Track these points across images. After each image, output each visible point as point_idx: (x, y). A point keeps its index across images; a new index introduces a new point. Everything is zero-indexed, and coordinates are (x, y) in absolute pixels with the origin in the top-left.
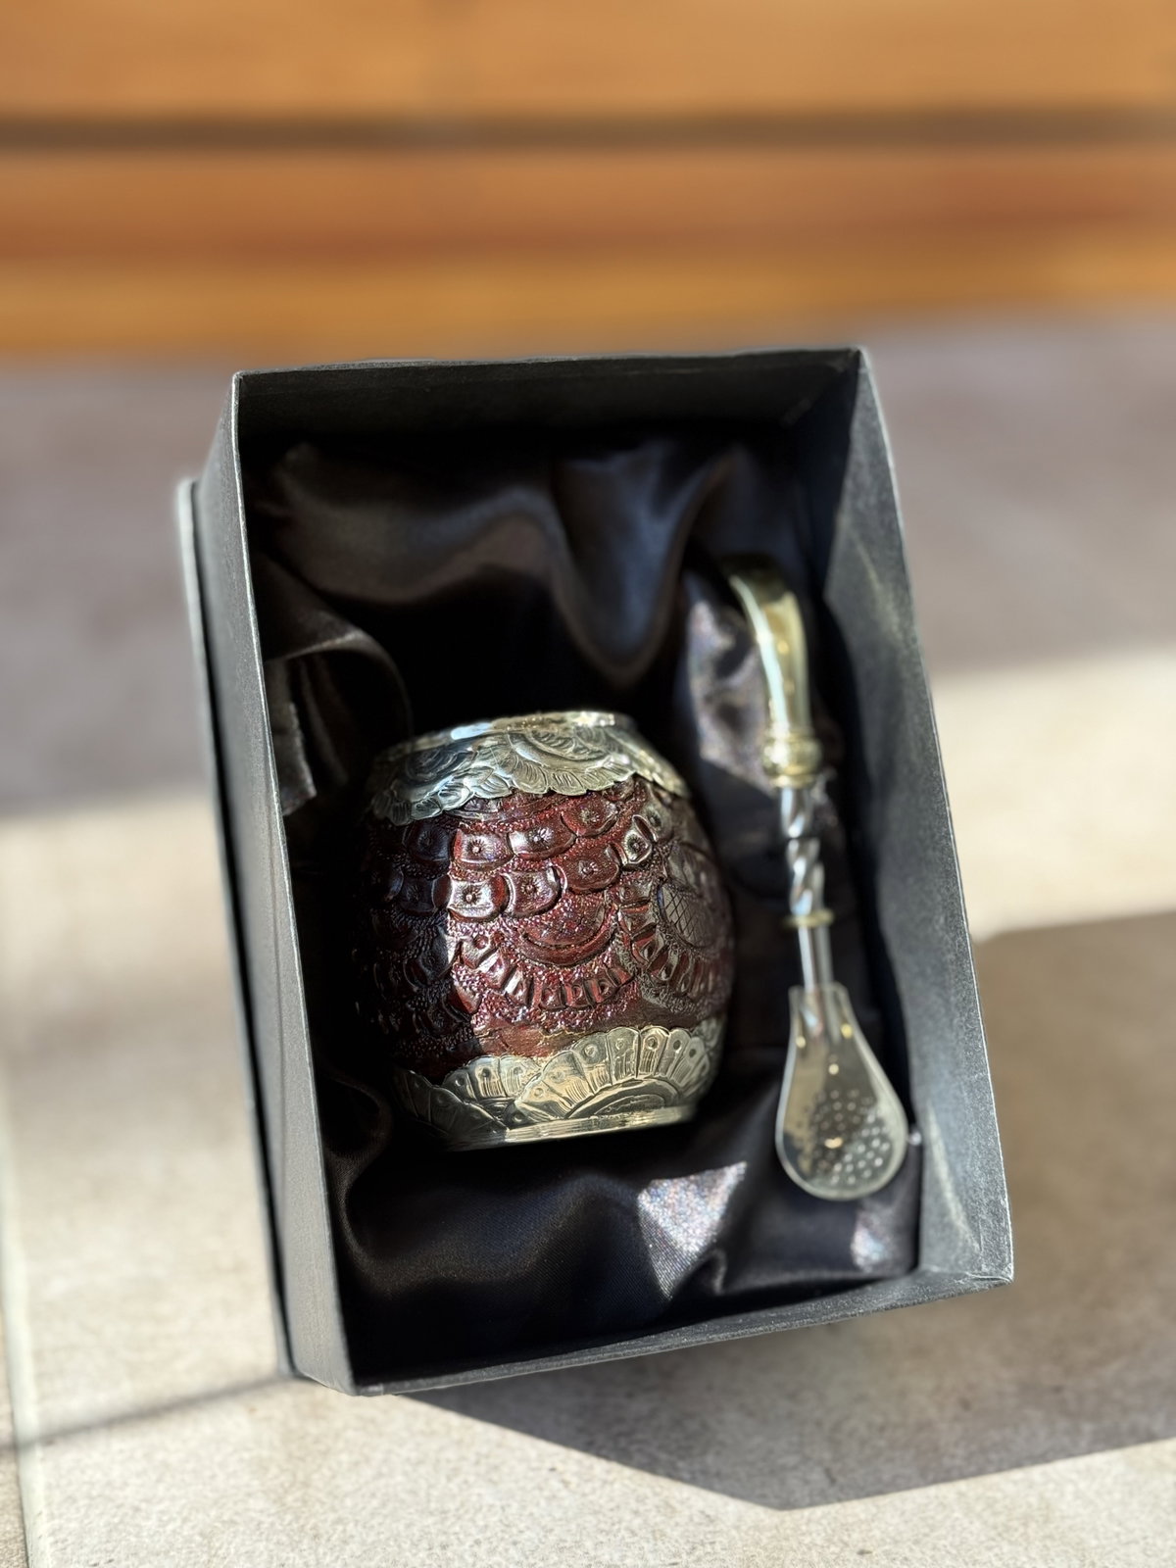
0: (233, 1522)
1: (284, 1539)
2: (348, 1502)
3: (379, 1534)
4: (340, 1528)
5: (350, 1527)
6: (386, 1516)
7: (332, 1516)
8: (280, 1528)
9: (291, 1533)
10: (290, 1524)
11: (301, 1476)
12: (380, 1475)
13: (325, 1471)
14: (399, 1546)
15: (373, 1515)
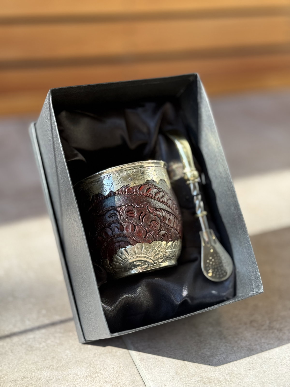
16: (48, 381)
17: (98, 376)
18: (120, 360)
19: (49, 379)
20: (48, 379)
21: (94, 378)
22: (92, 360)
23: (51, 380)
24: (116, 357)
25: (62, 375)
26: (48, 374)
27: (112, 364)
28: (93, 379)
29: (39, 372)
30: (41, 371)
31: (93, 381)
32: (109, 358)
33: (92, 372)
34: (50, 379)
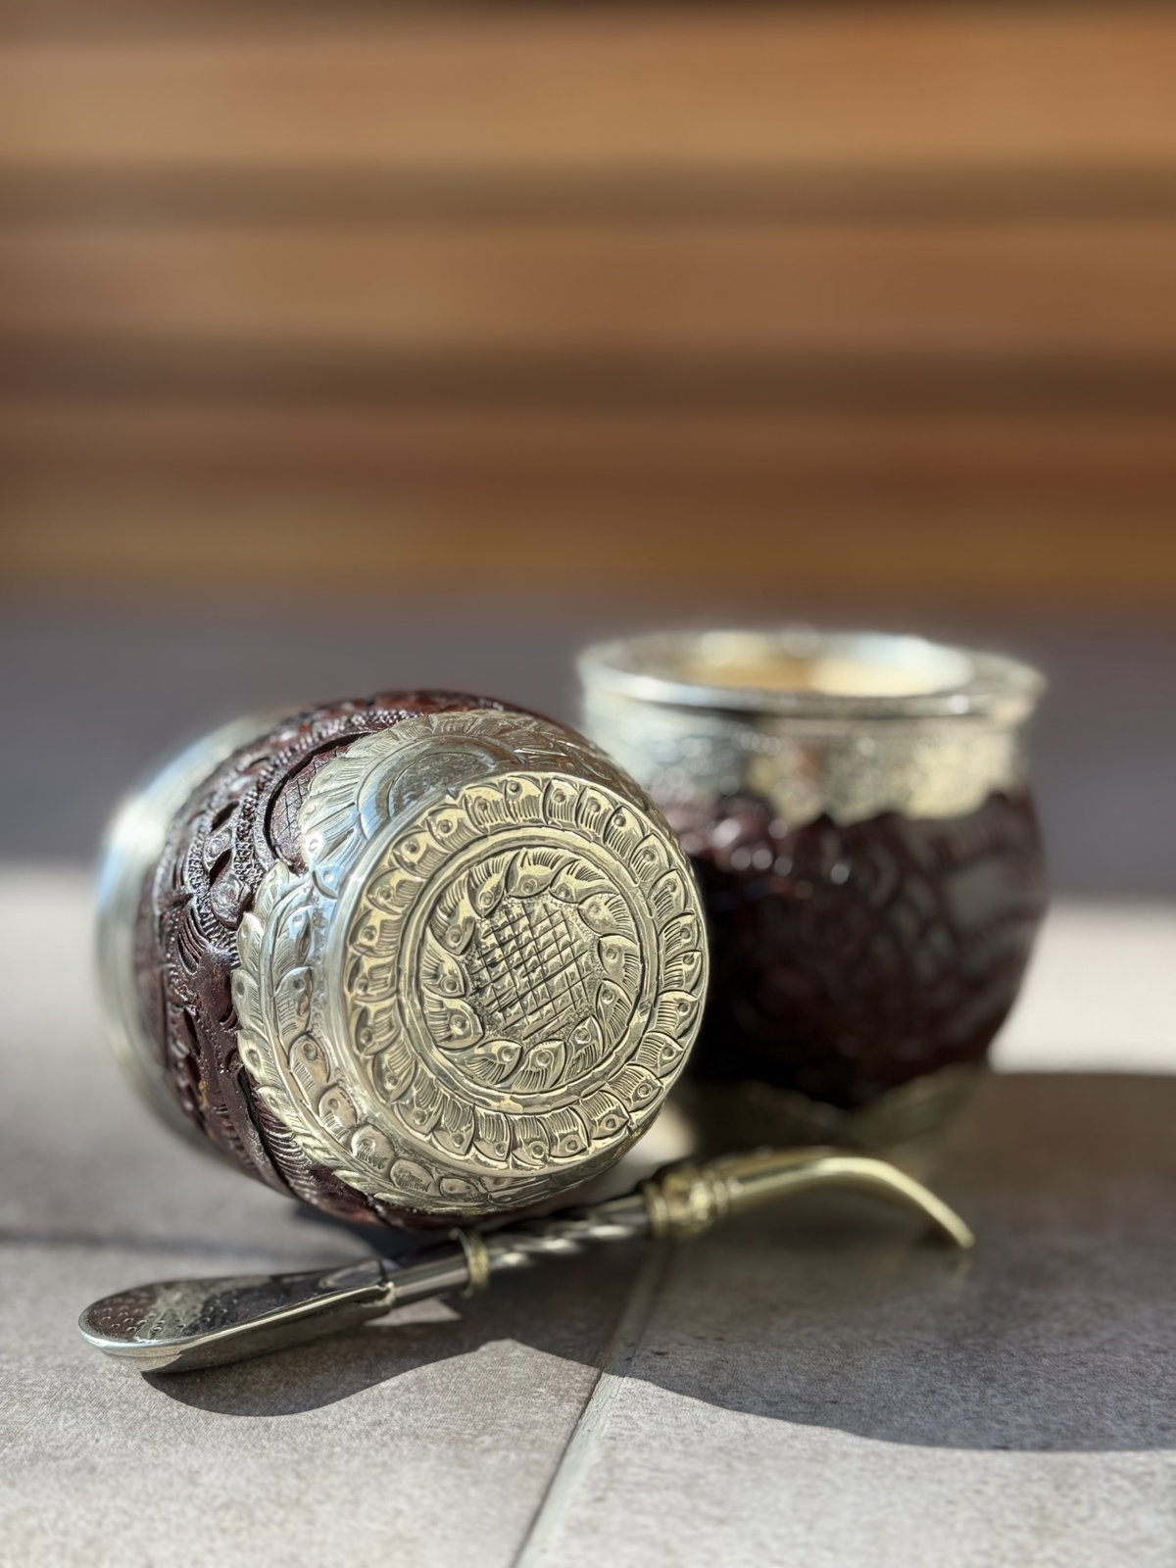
0: (885, 1343)
1: (946, 1372)
2: (1045, 1361)
3: (1075, 1396)
4: (1024, 1380)
5: (1041, 1383)
6: (1093, 1385)
7: (1018, 1368)
8: (945, 1362)
9: (957, 1369)
10: (960, 1361)
11: (992, 1327)
12: (1100, 1349)
13: (1027, 1332)
14: (1100, 1414)
15: (1075, 1379)
16: (34, 1459)
17: (282, 1524)
18: (473, 1492)
19: (50, 1455)
20: (48, 1449)
21: (252, 1524)
22: (331, 1445)
23: (56, 1459)
24: (463, 1471)
25: (127, 1459)
26: (74, 1431)
27: (409, 1497)
28: (244, 1524)
29: (45, 1409)
30: (61, 1408)
31: (238, 1531)
32: (425, 1465)
33: (279, 1494)
34: (58, 1453)
